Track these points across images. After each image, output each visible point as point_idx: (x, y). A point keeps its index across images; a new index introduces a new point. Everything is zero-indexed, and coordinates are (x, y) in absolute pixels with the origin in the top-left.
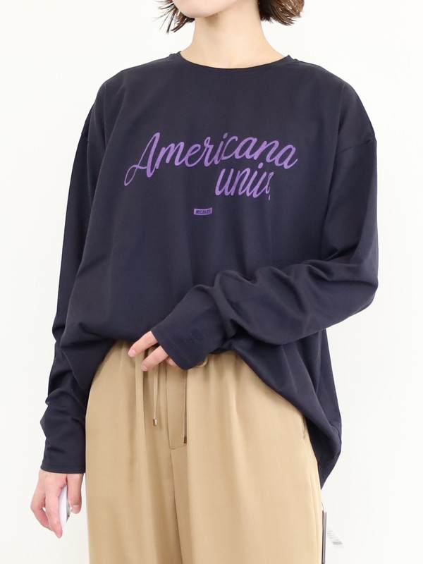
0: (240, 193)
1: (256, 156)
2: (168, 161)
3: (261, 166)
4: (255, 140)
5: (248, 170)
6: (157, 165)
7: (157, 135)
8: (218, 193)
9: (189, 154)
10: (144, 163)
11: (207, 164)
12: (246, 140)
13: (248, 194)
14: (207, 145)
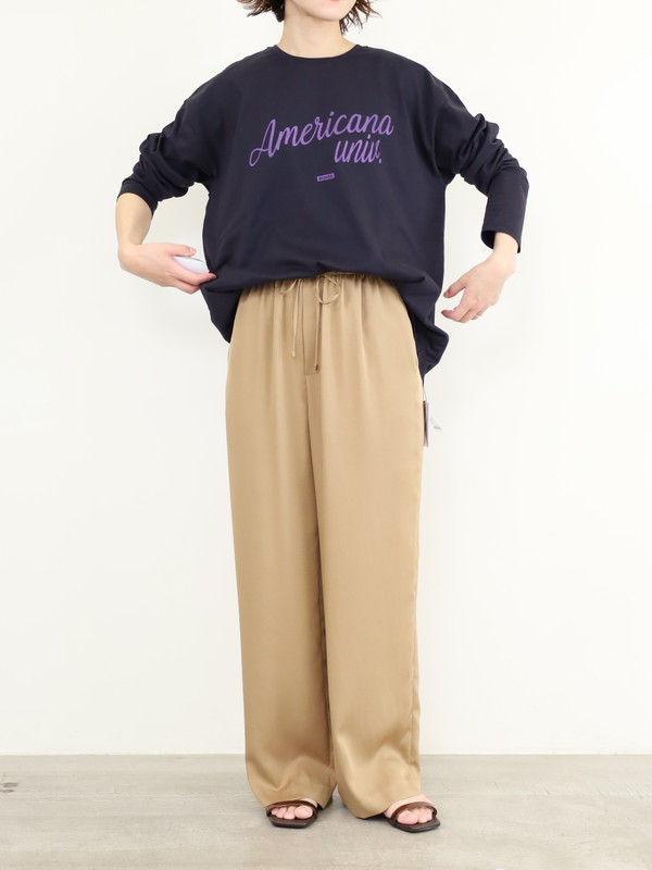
0: (356, 161)
1: (364, 129)
2: (286, 142)
3: (369, 137)
4: (360, 117)
5: (361, 142)
6: (277, 147)
7: (274, 121)
8: (337, 160)
9: (304, 134)
10: (266, 146)
11: (320, 138)
12: (353, 117)
13: (363, 161)
14: (317, 123)
